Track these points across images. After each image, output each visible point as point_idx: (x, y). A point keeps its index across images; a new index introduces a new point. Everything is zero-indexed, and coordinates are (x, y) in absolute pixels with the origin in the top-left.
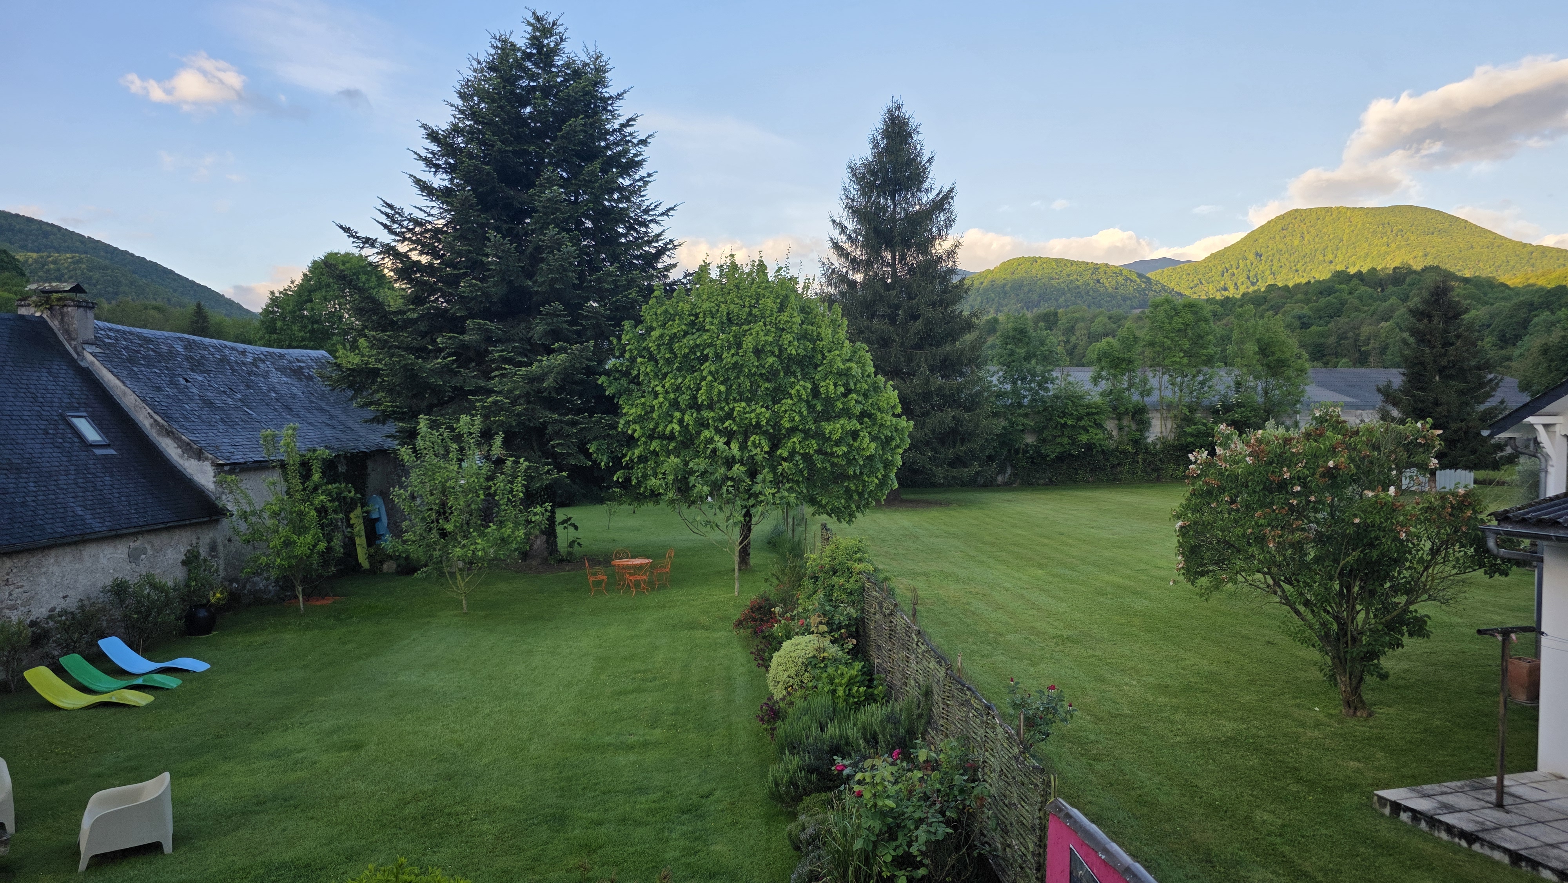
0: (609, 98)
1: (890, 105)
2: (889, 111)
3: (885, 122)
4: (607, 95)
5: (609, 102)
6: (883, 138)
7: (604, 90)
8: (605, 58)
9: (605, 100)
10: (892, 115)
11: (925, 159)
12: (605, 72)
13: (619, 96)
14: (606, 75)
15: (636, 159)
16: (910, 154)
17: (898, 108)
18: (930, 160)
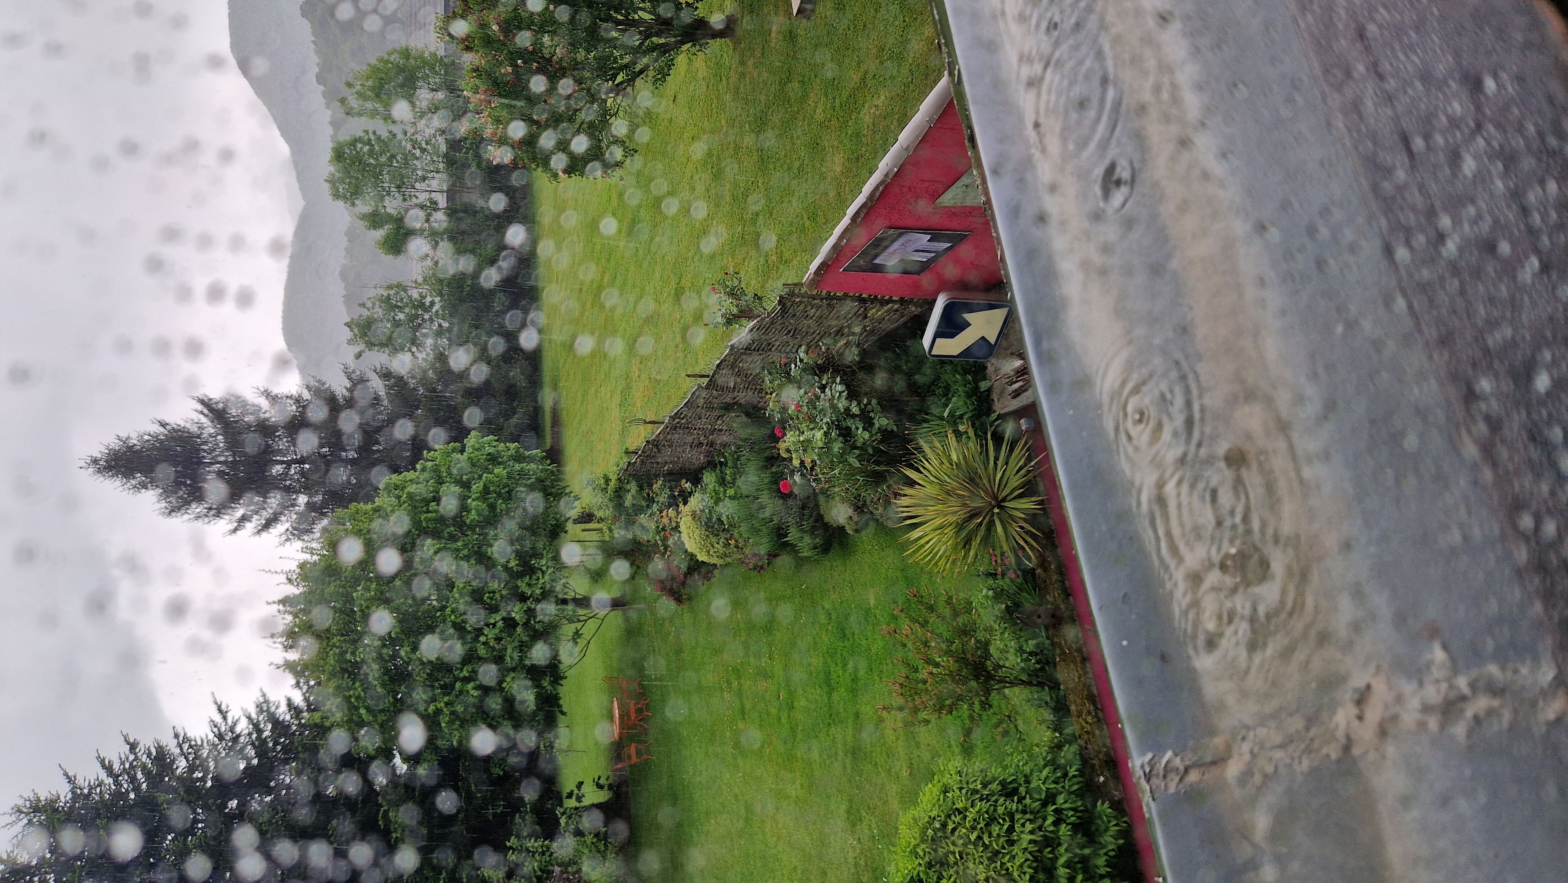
0: (73, 793)
1: (91, 470)
2: (99, 471)
3: (113, 476)
4: (70, 795)
5: (79, 791)
6: (134, 478)
7: (63, 800)
8: (20, 802)
9: (75, 797)
10: (105, 468)
11: (162, 430)
12: (39, 800)
13: (71, 780)
14: (42, 798)
15: (154, 754)
16: (154, 448)
17: (95, 461)
18: (163, 425)
